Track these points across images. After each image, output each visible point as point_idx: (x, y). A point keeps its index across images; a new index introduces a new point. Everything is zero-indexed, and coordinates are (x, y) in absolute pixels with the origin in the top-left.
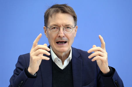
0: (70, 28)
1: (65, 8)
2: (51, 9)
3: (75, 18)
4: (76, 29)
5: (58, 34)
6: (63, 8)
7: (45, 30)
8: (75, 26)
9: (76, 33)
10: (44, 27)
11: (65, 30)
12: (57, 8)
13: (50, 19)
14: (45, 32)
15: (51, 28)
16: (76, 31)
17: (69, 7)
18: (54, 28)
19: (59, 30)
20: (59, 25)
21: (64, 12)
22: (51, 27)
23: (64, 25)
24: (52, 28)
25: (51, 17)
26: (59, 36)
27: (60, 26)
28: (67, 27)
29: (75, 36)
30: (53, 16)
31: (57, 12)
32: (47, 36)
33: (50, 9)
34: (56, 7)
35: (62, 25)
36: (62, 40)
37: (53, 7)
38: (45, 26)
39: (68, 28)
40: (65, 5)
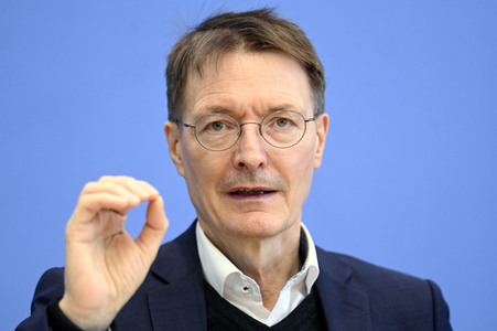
0: (293, 123)
1: (267, 27)
2: (195, 38)
3: (313, 72)
4: (322, 130)
5: (234, 154)
6: (256, 26)
7: (172, 139)
8: (316, 115)
9: (322, 149)
10: (168, 123)
11: (268, 133)
12: (227, 31)
13: (193, 82)
14: (174, 149)
15: (198, 129)
16: (324, 138)
17: (283, 24)
18: (217, 125)
19: (241, 133)
20: (238, 110)
21: (260, 44)
22: (199, 119)
23: (260, 110)
24: (207, 128)
25: (196, 73)
26: (242, 164)
27: (245, 116)
28: (278, 118)
29: (318, 163)
30: (208, 69)
31: (227, 45)
32: (182, 170)
33: (192, 34)
34: (223, 26)
35: (254, 109)
36: (252, 180)
37: (205, 27)
38: (170, 119)
39: (282, 121)
40: (263, 15)
